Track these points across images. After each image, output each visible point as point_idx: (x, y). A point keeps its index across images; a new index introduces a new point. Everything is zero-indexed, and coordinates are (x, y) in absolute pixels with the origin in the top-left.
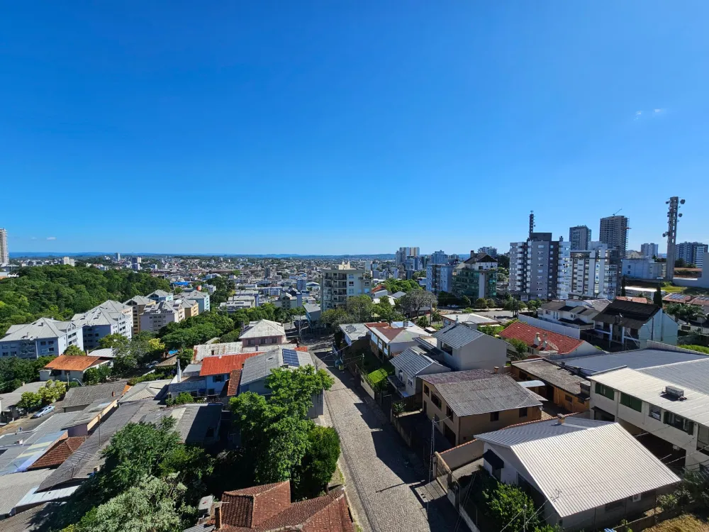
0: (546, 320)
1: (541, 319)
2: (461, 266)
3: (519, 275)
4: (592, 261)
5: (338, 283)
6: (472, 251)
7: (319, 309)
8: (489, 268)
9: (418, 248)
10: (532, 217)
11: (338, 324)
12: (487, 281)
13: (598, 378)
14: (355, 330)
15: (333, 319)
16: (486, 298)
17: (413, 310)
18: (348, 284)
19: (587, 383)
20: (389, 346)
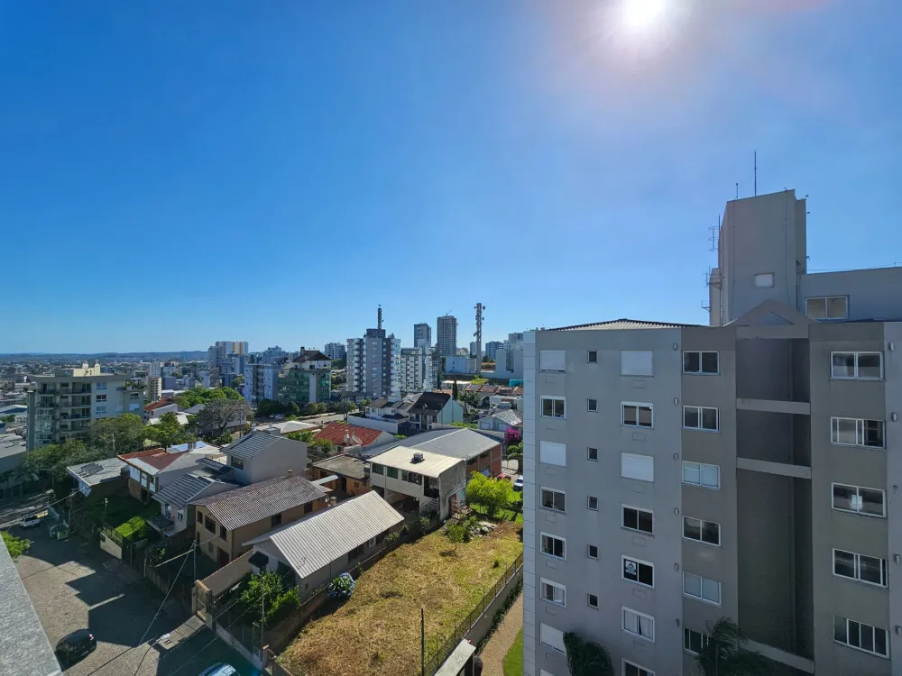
0: (373, 418)
1: (368, 418)
2: (290, 365)
3: (356, 374)
4: (420, 358)
5: (70, 400)
6: (302, 348)
7: (24, 449)
8: (322, 367)
9: (246, 344)
10: (380, 311)
11: (65, 466)
12: (319, 382)
13: (376, 460)
14: (101, 468)
15: (53, 459)
16: (317, 403)
17: (217, 427)
18: (93, 399)
19: (368, 466)
20: (157, 479)
